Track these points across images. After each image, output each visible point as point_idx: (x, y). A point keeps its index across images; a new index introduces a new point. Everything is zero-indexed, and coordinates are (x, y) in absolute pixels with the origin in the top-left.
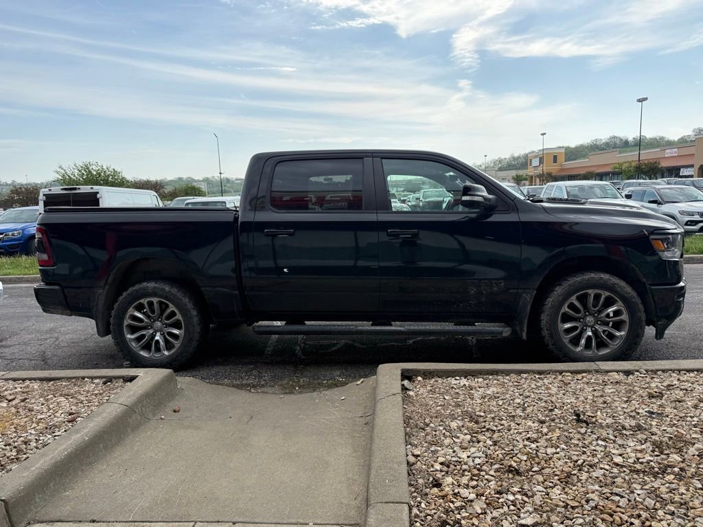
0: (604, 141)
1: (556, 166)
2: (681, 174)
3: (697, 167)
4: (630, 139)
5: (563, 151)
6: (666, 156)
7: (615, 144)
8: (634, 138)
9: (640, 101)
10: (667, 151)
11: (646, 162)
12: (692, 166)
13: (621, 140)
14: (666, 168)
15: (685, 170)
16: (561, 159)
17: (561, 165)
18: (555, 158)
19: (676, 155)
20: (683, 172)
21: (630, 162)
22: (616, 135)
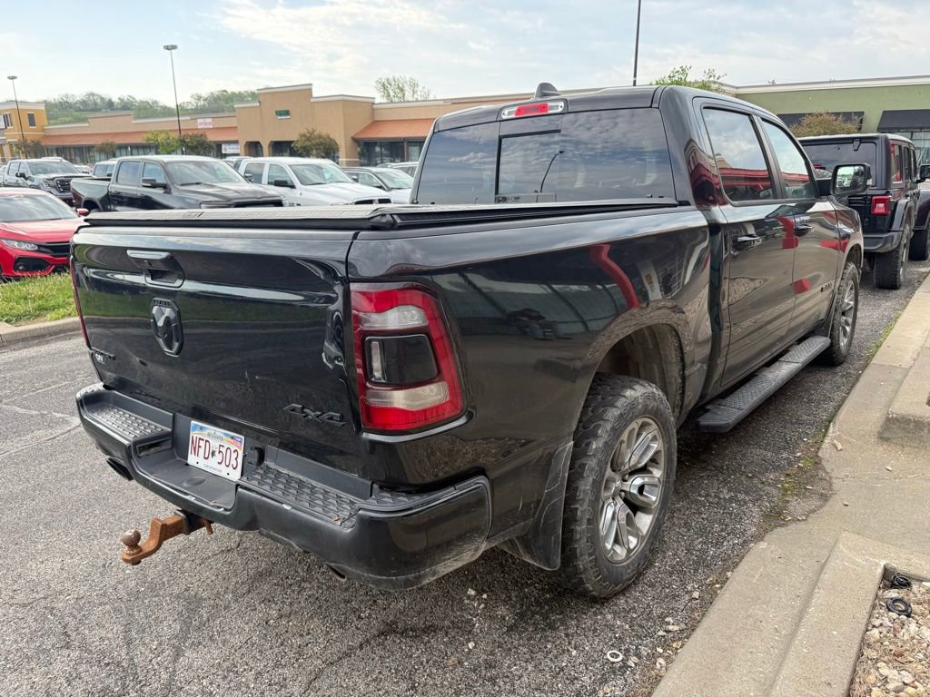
0: (78, 99)
1: (33, 130)
2: (223, 152)
3: (242, 143)
4: (115, 100)
5: (42, 107)
6: (199, 127)
7: (96, 104)
8: (120, 99)
9: (167, 48)
10: (199, 121)
11: (190, 134)
12: (236, 142)
13: (102, 99)
14: (214, 142)
15: (228, 147)
16: (41, 120)
17: (44, 130)
18: (31, 118)
19: (211, 127)
20: (225, 150)
21: (167, 132)
22: (96, 92)
